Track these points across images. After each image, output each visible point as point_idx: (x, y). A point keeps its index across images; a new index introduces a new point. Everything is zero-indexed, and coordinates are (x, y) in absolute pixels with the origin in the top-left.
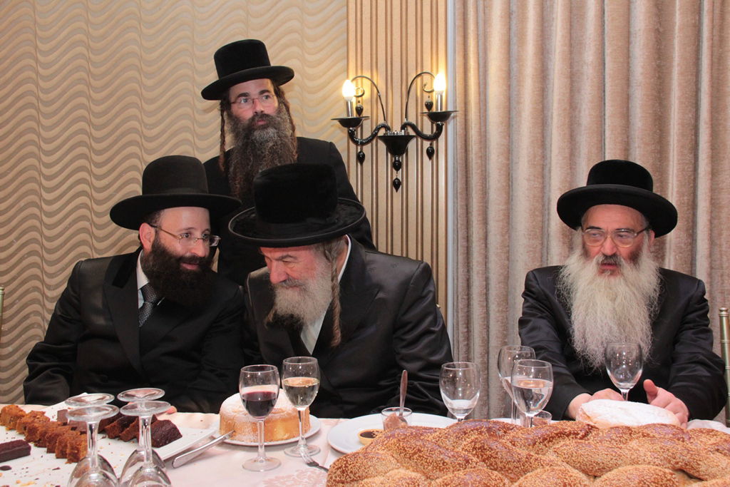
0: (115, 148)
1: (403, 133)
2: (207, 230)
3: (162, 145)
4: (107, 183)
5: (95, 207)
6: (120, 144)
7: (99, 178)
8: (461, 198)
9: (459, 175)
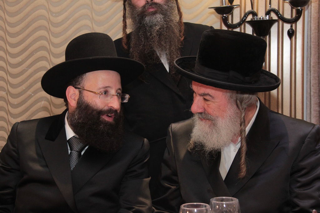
0: (27, 32)
1: (267, 18)
2: (120, 89)
3: (66, 30)
4: (21, 60)
5: (10, 79)
6: (30, 29)
7: (14, 56)
8: (314, 71)
9: (313, 52)
